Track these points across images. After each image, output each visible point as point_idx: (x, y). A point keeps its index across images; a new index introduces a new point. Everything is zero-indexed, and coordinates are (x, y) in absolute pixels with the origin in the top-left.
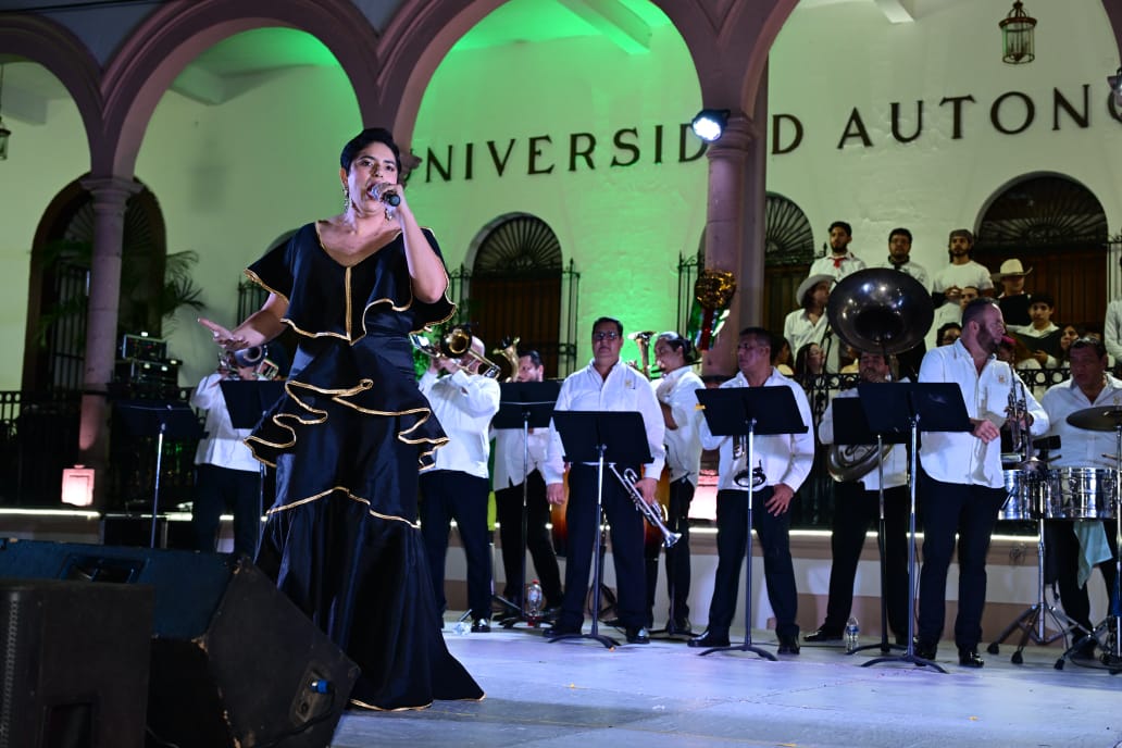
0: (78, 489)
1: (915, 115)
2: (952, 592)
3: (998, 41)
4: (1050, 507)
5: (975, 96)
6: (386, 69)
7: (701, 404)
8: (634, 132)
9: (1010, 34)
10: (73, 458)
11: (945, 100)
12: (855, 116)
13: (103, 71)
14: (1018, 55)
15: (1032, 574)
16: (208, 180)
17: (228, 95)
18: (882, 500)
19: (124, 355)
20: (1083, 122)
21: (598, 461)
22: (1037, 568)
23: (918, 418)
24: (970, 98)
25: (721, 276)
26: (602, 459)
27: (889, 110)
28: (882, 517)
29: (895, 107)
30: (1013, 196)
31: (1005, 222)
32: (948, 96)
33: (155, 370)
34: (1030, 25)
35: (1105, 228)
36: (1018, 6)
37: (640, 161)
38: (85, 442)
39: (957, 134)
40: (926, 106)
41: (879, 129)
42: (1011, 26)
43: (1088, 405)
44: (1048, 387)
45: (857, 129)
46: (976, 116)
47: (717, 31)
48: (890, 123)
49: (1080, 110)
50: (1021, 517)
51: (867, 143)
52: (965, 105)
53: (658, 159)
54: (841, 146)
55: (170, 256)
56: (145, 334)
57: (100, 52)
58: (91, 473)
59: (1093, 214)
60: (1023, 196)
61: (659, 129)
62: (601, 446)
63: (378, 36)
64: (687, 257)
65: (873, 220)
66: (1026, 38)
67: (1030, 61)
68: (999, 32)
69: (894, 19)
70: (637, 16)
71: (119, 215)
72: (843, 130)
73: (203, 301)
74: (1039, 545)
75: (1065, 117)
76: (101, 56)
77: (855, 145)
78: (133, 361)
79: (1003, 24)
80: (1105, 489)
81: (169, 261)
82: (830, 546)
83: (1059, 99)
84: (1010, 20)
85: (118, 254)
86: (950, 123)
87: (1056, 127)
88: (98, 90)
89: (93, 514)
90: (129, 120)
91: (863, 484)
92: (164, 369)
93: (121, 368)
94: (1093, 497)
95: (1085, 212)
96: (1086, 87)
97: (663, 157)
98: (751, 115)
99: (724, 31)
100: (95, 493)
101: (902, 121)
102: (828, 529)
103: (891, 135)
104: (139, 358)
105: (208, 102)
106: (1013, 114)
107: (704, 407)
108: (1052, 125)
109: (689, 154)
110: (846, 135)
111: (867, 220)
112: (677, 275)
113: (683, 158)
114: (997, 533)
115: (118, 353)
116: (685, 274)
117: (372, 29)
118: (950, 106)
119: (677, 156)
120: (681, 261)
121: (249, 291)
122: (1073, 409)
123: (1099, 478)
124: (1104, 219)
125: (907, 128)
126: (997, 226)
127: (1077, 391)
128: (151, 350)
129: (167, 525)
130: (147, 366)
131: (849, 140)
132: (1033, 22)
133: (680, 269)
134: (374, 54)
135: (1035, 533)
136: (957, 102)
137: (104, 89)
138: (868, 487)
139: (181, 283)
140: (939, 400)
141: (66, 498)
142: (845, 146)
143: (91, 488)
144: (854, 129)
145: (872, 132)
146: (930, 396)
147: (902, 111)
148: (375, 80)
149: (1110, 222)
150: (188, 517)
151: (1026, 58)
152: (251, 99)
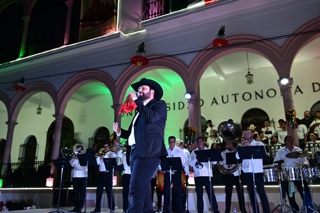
0: (50, 183)
1: (227, 98)
2: (259, 200)
3: (245, 80)
4: (282, 178)
5: (239, 93)
6: (117, 88)
7: (196, 154)
8: (169, 104)
9: (248, 79)
10: (49, 176)
11: (233, 95)
12: (214, 99)
13: (58, 92)
14: (250, 82)
15: (279, 195)
16: (83, 118)
17: (87, 101)
18: (240, 178)
19: (61, 152)
20: (262, 97)
21: (170, 170)
22: (280, 193)
23: (253, 155)
24: (238, 94)
25: (192, 128)
26: (171, 170)
27: (221, 97)
28: (240, 182)
29: (222, 97)
30: (248, 114)
31: (247, 119)
32: (233, 94)
33: (68, 156)
34: (251, 76)
35: (269, 119)
36: (249, 72)
37: (170, 110)
38: (52, 172)
39: (236, 101)
40: (229, 96)
41: (219, 101)
42: (248, 77)
43: (290, 152)
44: (279, 149)
45: (215, 101)
46: (239, 97)
47: (189, 76)
48: (222, 100)
49: (261, 95)
50: (275, 181)
51: (217, 104)
52: (237, 95)
53: (174, 109)
54: (212, 105)
55: (75, 133)
56: (66, 148)
57: (57, 88)
58: (53, 179)
59: (265, 116)
60: (250, 113)
61: (174, 103)
62: (170, 166)
63: (116, 81)
64: (181, 129)
65: (219, 119)
66: (252, 79)
67: (252, 83)
68: (246, 78)
69: (221, 79)
70: (168, 81)
71: (61, 122)
72: (212, 101)
73: (81, 142)
74: (280, 188)
75: (258, 96)
76: (58, 89)
77: (215, 104)
78: (63, 154)
79: (246, 76)
80: (296, 172)
81: (75, 134)
82: (224, 190)
83: (256, 93)
84: (248, 75)
85: (60, 130)
86: (234, 99)
87: (256, 99)
88: (57, 96)
89: (52, 189)
90: (63, 102)
91: (233, 175)
92: (70, 155)
93: (60, 155)
94: (293, 175)
95: (263, 116)
96: (262, 91)
97: (175, 109)
98: (197, 93)
99: (190, 76)
100: (53, 183)
101: (224, 99)
102: (224, 185)
103: (222, 102)
104: (65, 153)
105: (83, 102)
106: (247, 97)
107: (196, 155)
108: (255, 98)
109: (181, 108)
110: (213, 102)
111: (218, 120)
112: (179, 133)
113: (179, 109)
114: (265, 185)
115: (60, 152)
116: (181, 132)
117: (114, 80)
118: (234, 96)
119: (178, 108)
120: (180, 129)
121: (91, 140)
122: (287, 153)
123: (294, 170)
124: (268, 117)
125: (225, 100)
126: (245, 120)
127: (287, 149)
128: (68, 151)
129: (68, 191)
130: (66, 155)
131: (213, 103)
132: (252, 75)
133: (180, 131)
134: (115, 85)
135: (278, 185)
136: (235, 95)
137: (58, 96)
138: (235, 175)
139: (77, 139)
140: (259, 150)
141: (47, 185)
142: (213, 105)
143: (53, 182)
144: (214, 101)
145: (218, 102)
146: (256, 149)
147: (224, 97)
148: (115, 91)
149: (270, 118)
150: (72, 188)
151: (251, 83)
152: (92, 101)
